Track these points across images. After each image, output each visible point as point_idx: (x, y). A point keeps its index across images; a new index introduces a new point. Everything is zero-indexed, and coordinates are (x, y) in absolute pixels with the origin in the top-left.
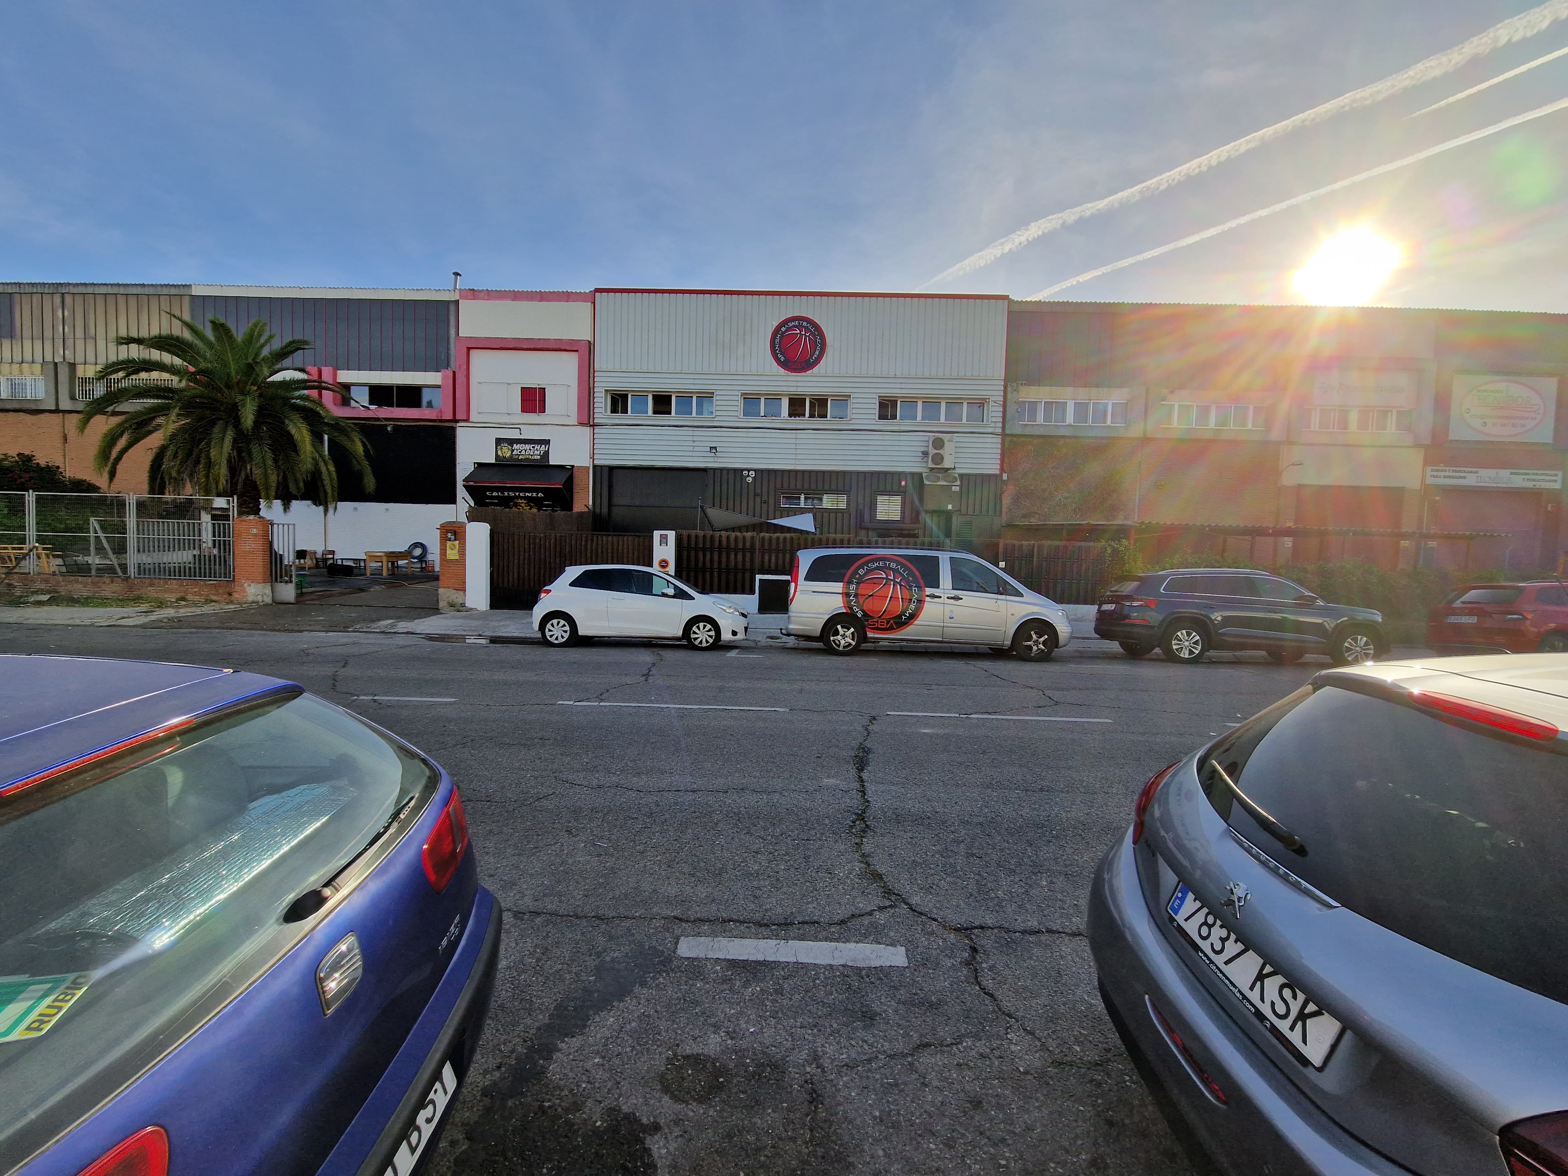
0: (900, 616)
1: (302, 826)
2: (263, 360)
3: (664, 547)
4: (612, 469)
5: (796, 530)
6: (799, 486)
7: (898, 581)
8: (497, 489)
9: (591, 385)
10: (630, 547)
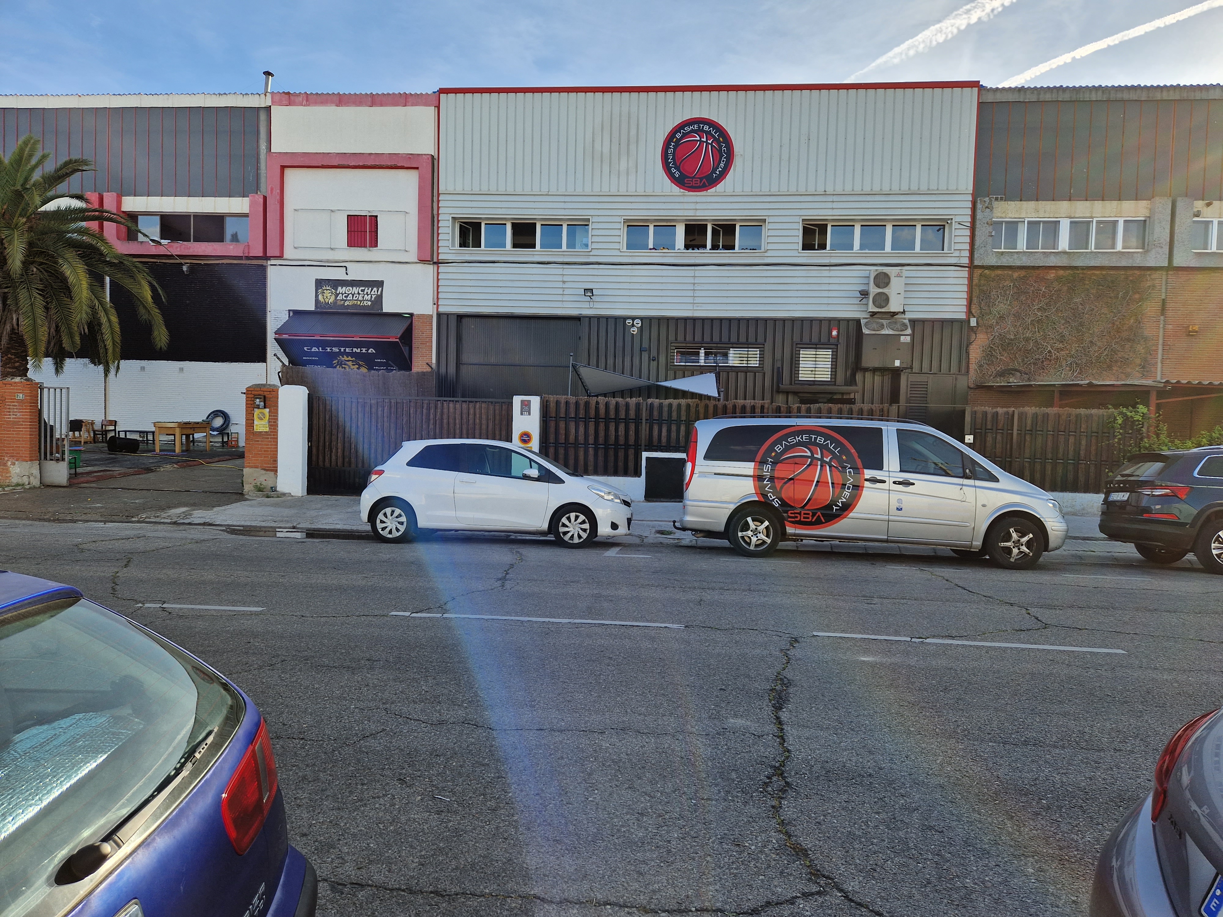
0: (829, 507)
1: (76, 766)
2: (34, 185)
3: (526, 417)
4: (460, 317)
5: (693, 395)
6: (698, 338)
7: (828, 460)
8: (317, 343)
9: (435, 212)
10: (484, 417)
